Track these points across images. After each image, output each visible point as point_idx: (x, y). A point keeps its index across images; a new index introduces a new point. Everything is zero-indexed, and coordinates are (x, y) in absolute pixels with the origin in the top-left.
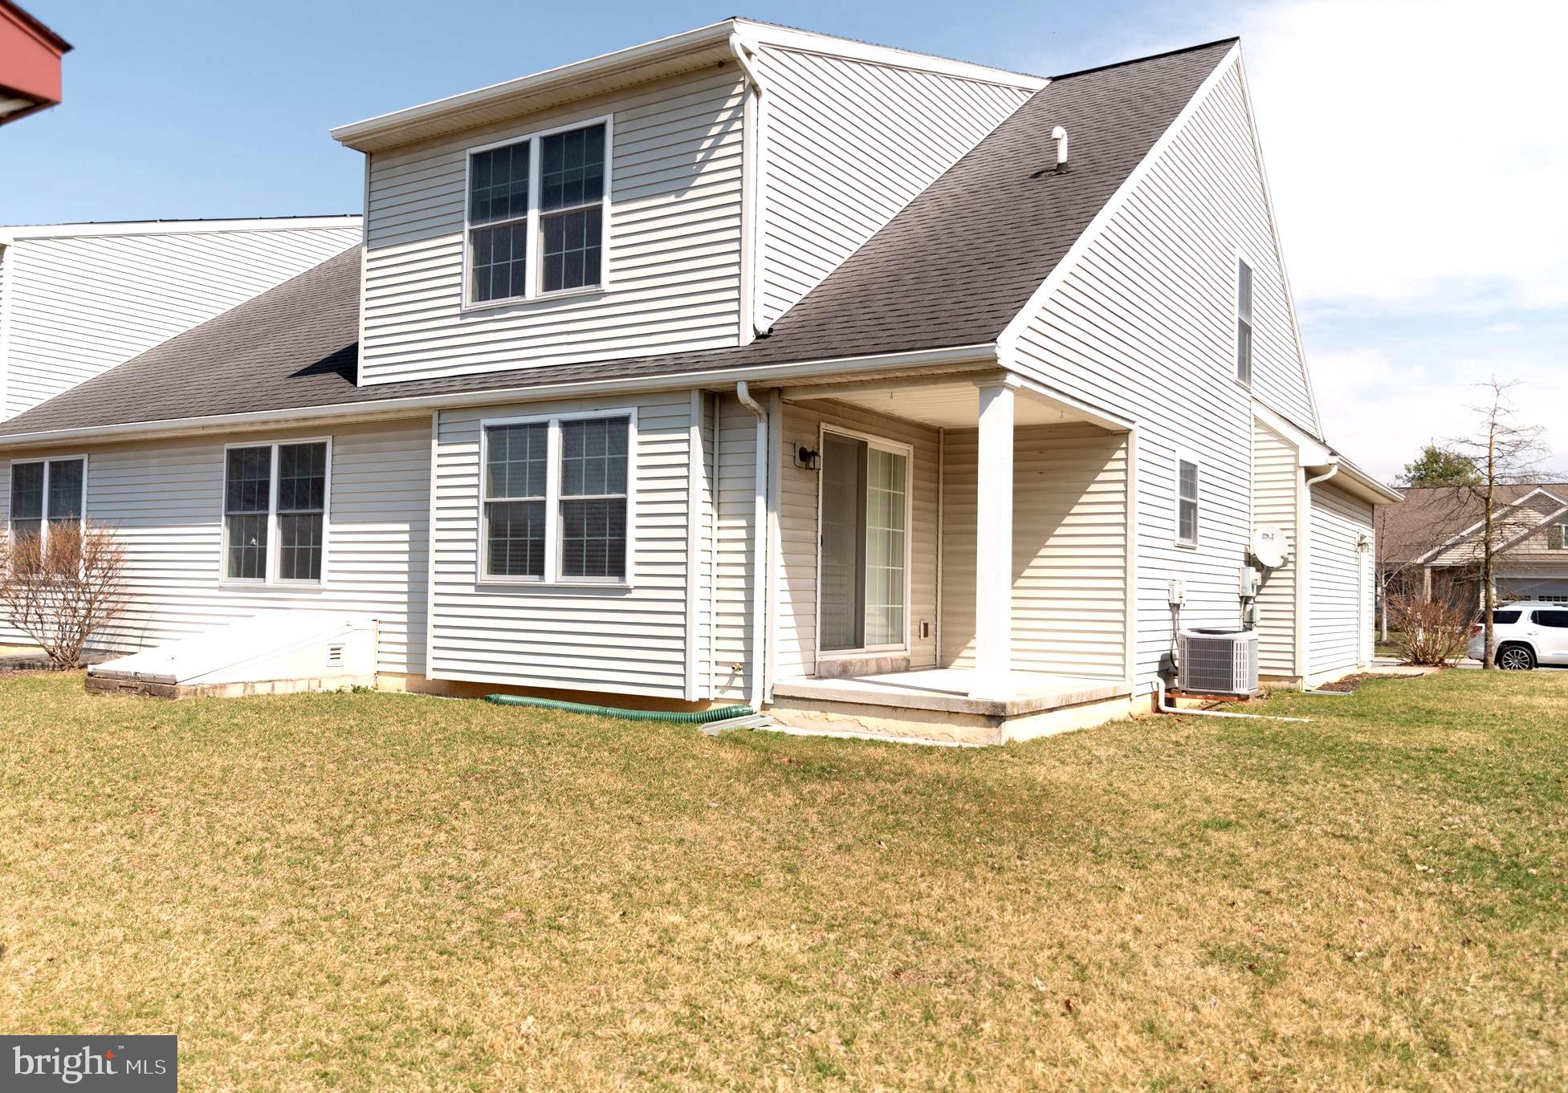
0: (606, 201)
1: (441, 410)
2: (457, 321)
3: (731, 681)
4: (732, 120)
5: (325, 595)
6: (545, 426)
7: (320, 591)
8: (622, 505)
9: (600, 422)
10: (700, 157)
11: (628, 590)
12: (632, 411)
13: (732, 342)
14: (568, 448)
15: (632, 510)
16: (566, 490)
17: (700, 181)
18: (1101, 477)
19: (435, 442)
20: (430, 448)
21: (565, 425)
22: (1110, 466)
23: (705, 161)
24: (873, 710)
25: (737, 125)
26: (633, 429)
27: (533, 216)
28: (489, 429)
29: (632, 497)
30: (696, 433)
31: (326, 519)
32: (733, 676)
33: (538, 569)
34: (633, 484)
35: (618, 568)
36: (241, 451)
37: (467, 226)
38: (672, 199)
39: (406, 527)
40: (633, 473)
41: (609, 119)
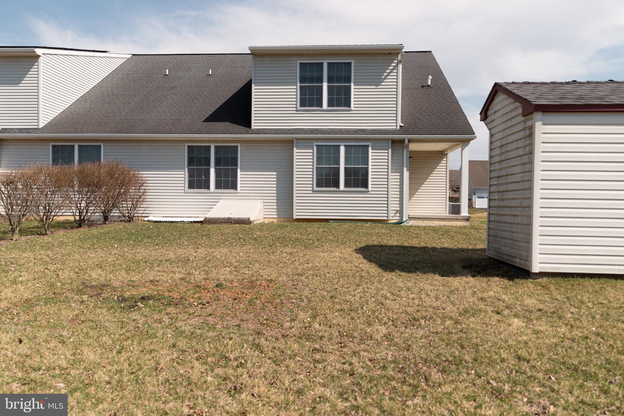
0: (352, 84)
1: (297, 139)
2: (295, 112)
3: (395, 214)
4: (393, 69)
5: (238, 195)
6: (339, 146)
7: (236, 193)
8: (367, 169)
9: (359, 146)
10: (383, 77)
11: (369, 191)
12: (370, 144)
13: (395, 127)
14: (346, 153)
15: (370, 170)
16: (346, 164)
17: (383, 84)
18: (440, 165)
19: (295, 149)
20: (293, 150)
21: (345, 146)
22: (442, 162)
23: (385, 79)
24: (437, 219)
25: (395, 71)
26: (370, 149)
27: (325, 85)
28: (317, 146)
29: (370, 167)
30: (390, 150)
31: (239, 170)
32: (396, 213)
33: (338, 186)
34: (370, 164)
35: (366, 185)
36: (194, 147)
37: (299, 84)
38: (374, 87)
39: (275, 173)
40: (370, 161)
41: (353, 62)
